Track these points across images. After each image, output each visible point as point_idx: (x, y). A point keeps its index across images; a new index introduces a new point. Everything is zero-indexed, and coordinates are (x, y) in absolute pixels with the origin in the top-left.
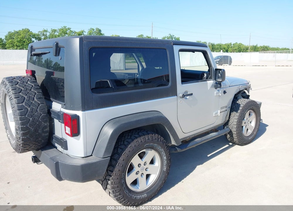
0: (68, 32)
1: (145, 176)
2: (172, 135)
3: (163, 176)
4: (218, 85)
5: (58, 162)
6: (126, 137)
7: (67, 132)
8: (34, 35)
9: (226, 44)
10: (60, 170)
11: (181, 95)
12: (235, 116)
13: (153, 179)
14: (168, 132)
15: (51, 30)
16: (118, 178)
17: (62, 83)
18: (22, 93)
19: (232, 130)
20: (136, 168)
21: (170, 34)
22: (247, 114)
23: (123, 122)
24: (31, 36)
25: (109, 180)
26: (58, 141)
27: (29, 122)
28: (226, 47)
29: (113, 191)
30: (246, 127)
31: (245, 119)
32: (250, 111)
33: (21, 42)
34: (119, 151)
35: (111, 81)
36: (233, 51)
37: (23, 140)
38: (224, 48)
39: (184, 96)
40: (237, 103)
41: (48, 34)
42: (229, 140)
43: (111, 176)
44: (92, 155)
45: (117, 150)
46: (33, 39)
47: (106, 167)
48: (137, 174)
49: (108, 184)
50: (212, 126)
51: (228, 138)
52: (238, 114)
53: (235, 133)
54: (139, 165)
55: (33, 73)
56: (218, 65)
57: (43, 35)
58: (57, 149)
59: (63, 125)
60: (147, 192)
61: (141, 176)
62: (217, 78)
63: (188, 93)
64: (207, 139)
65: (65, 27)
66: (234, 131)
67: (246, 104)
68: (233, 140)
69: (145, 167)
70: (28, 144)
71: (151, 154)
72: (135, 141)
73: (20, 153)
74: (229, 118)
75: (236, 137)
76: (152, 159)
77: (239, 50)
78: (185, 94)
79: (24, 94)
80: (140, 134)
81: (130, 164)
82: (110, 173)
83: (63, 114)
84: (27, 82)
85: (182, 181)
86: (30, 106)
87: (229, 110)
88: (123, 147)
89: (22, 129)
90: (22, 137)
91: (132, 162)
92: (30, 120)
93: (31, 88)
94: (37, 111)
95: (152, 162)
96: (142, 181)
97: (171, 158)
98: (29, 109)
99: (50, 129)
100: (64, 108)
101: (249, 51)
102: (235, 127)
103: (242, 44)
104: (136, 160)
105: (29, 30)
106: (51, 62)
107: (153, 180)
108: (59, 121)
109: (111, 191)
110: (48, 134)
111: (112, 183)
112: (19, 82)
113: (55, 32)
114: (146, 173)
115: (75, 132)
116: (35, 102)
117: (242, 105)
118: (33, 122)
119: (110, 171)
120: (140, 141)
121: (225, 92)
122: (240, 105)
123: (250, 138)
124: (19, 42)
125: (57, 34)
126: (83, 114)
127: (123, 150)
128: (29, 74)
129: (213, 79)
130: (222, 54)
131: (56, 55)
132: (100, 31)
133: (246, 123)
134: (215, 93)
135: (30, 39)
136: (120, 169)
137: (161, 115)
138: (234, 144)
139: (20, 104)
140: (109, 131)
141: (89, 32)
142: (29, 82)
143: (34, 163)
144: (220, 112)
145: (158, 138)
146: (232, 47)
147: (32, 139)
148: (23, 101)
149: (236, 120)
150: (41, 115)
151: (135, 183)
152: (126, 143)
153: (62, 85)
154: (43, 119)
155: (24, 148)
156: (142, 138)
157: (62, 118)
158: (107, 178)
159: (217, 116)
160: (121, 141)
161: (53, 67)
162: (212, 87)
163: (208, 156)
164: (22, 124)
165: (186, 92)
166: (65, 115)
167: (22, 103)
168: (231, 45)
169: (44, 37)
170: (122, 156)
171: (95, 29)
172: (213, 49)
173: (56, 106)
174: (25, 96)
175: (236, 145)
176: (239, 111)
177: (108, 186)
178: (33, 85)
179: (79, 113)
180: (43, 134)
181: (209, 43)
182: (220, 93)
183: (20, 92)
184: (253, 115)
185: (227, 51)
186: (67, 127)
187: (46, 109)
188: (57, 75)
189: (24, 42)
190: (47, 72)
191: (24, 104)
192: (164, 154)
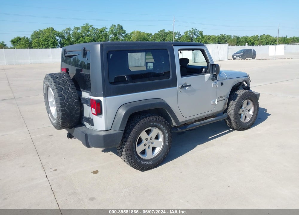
0: (90, 29)
1: (151, 148)
2: (172, 117)
3: (166, 149)
4: (214, 78)
5: (87, 134)
6: (136, 118)
7: (93, 112)
8: (58, 34)
9: (252, 36)
10: (89, 140)
11: (180, 86)
12: (233, 104)
13: (158, 150)
14: (169, 115)
15: (73, 28)
16: (130, 147)
17: (88, 78)
18: (61, 85)
19: (230, 117)
20: (144, 142)
21: (193, 28)
22: (245, 103)
23: (133, 106)
24: (56, 35)
25: (124, 148)
26: (86, 120)
27: (66, 106)
28: (252, 40)
29: (126, 157)
30: (244, 115)
31: (243, 107)
32: (247, 101)
33: (46, 41)
34: (131, 127)
35: (128, 76)
36: (260, 44)
37: (62, 119)
38: (250, 41)
39: (183, 87)
40: (235, 94)
41: (71, 32)
42: (229, 126)
43: (125, 145)
44: (111, 130)
45: (129, 127)
46: (57, 38)
47: (121, 138)
48: (145, 145)
49: (123, 151)
50: (210, 113)
51: (228, 124)
52: (235, 103)
53: (233, 119)
54: (146, 139)
55: (67, 70)
56: (241, 59)
57: (67, 33)
58: (85, 126)
59: (90, 108)
60: (153, 160)
61: (148, 147)
62: (213, 72)
63: (187, 85)
64: (205, 123)
65: (87, 24)
66: (232, 117)
67: (242, 95)
68: (232, 126)
69: (152, 141)
70: (65, 122)
71: (155, 131)
72: (143, 120)
73: (60, 129)
74: (228, 106)
75: (234, 123)
76: (157, 135)
77: (267, 42)
78: (184, 86)
79: (62, 86)
80: (146, 115)
81: (139, 138)
82: (124, 142)
83: (90, 100)
84: (63, 77)
85: (183, 155)
86: (66, 94)
87: (227, 99)
88: (133, 124)
89: (62, 111)
90: (62, 116)
91: (140, 136)
92: (66, 104)
93: (67, 81)
94: (71, 98)
95: (157, 138)
96: (149, 151)
97: (172, 135)
98: (66, 96)
99: (80, 111)
100: (91, 96)
101: (277, 43)
102: (233, 114)
103: (269, 36)
104: (143, 135)
105: (54, 29)
106: (78, 60)
107: (158, 152)
108: (87, 105)
109: (125, 157)
110: (79, 115)
111: (125, 150)
112: (58, 77)
113: (78, 30)
114: (152, 146)
115: (99, 112)
116: (70, 91)
117: (239, 96)
118: (69, 105)
119: (124, 141)
120: (146, 121)
121: (222, 84)
122: (238, 95)
123: (248, 125)
124: (45, 41)
125: (80, 32)
126: (104, 99)
127: (133, 126)
128: (64, 71)
129: (210, 73)
130: (247, 47)
131: (84, 57)
132: (122, 27)
133: (244, 111)
134: (212, 84)
135: (55, 38)
136: (132, 140)
137: (163, 101)
138: (234, 129)
139: (60, 93)
140: (122, 112)
141: (111, 28)
142: (65, 77)
143: (69, 138)
144: (218, 101)
145: (161, 120)
146: (259, 39)
147: (68, 118)
148: (61, 90)
149: (233, 108)
150: (74, 101)
151: (143, 152)
152: (136, 122)
153: (88, 79)
154: (75, 103)
155: (63, 125)
156: (148, 118)
157: (89, 102)
158: (122, 147)
159: (214, 104)
160: (132, 120)
161: (80, 65)
162: (209, 79)
163: (209, 138)
164: (62, 107)
165: (185, 83)
166: (92, 100)
167: (61, 92)
168: (258, 37)
169: (67, 35)
170: (133, 131)
171: (116, 25)
172: (238, 42)
173: (85, 95)
174: (63, 87)
175: (236, 131)
176: (236, 101)
177: (123, 152)
178: (68, 79)
179: (101, 99)
180: (76, 115)
181: (234, 36)
182: (217, 84)
183: (59, 84)
184: (251, 104)
185: (253, 44)
186: (93, 109)
187: (78, 97)
188: (84, 72)
189: (49, 41)
190: (77, 70)
191: (62, 93)
192: (166, 131)
